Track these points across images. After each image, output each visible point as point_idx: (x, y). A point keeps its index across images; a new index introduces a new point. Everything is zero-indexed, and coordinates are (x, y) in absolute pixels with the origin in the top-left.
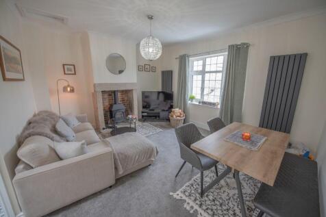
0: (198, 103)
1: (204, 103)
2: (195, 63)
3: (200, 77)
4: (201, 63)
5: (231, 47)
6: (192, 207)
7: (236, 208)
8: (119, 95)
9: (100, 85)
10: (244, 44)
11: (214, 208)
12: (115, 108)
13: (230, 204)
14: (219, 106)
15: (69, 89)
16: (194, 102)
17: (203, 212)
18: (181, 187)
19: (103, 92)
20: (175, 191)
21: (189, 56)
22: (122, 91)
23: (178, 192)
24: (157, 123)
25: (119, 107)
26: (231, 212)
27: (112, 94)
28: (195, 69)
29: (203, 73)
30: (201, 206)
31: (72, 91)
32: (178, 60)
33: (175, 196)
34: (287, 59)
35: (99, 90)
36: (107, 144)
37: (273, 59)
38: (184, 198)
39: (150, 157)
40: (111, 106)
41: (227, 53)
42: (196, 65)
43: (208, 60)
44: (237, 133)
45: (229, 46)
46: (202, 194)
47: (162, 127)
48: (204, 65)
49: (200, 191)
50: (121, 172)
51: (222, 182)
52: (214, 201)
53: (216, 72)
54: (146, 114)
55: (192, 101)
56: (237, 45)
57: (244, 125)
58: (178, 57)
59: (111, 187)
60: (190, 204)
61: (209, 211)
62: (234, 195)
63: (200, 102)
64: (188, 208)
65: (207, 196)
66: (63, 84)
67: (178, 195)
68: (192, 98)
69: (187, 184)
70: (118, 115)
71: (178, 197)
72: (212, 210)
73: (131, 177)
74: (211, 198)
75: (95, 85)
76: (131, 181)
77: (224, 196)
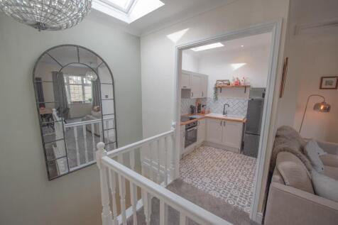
15: (322, 107)
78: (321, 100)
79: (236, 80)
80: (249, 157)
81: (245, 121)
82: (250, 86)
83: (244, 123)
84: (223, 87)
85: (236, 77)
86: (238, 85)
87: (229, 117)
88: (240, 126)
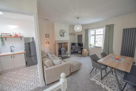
0: (93, 47)
1: (96, 47)
2: (91, 32)
3: (94, 37)
4: (94, 31)
5: (107, 26)
6: (99, 83)
7: (115, 84)
8: (63, 44)
9: (57, 41)
10: (112, 24)
11: (107, 84)
12: (62, 49)
13: (113, 83)
14: (103, 48)
15: (47, 43)
16: (91, 47)
17: (103, 85)
18: (93, 77)
19: (58, 43)
20: (91, 78)
21: (89, 29)
22: (64, 43)
23: (93, 78)
24: (77, 55)
25: (63, 49)
26: (114, 85)
27: (60, 44)
28: (91, 34)
29: (95, 35)
30: (102, 83)
31: (49, 43)
32: (85, 31)
33: (92, 79)
34: (130, 30)
35: (57, 42)
36: (65, 61)
37: (124, 30)
38: (95, 80)
39: (80, 66)
40: (60, 48)
41: (105, 28)
42: (92, 32)
43: (97, 31)
44: (113, 57)
45: (106, 25)
46: (102, 79)
47: (79, 56)
48: (95, 32)
49: (100, 78)
50: (72, 71)
51: (108, 76)
52: (106, 81)
53: (100, 35)
54: (72, 52)
55: (91, 46)
56: (109, 25)
57: (115, 55)
58: (85, 29)
59: (68, 76)
60: (98, 82)
61: (106, 85)
62: (114, 80)
63: (94, 47)
64: (97, 83)
65: (104, 80)
66: (46, 41)
67: (93, 79)
68: (91, 45)
69: (95, 76)
70: (63, 52)
71: (93, 80)
72: (106, 84)
73: (74, 73)
74: (105, 80)
75: (55, 41)
76: (75, 74)
77: (110, 80)
78: (47, 41)
79: (15, 34)
80: (31, 67)
81: (25, 52)
82: (23, 37)
83: (25, 53)
84: (7, 37)
85: (14, 32)
86: (16, 36)
87: (15, 52)
88: (23, 55)
